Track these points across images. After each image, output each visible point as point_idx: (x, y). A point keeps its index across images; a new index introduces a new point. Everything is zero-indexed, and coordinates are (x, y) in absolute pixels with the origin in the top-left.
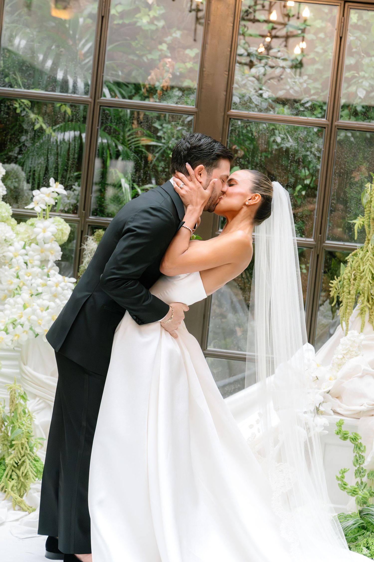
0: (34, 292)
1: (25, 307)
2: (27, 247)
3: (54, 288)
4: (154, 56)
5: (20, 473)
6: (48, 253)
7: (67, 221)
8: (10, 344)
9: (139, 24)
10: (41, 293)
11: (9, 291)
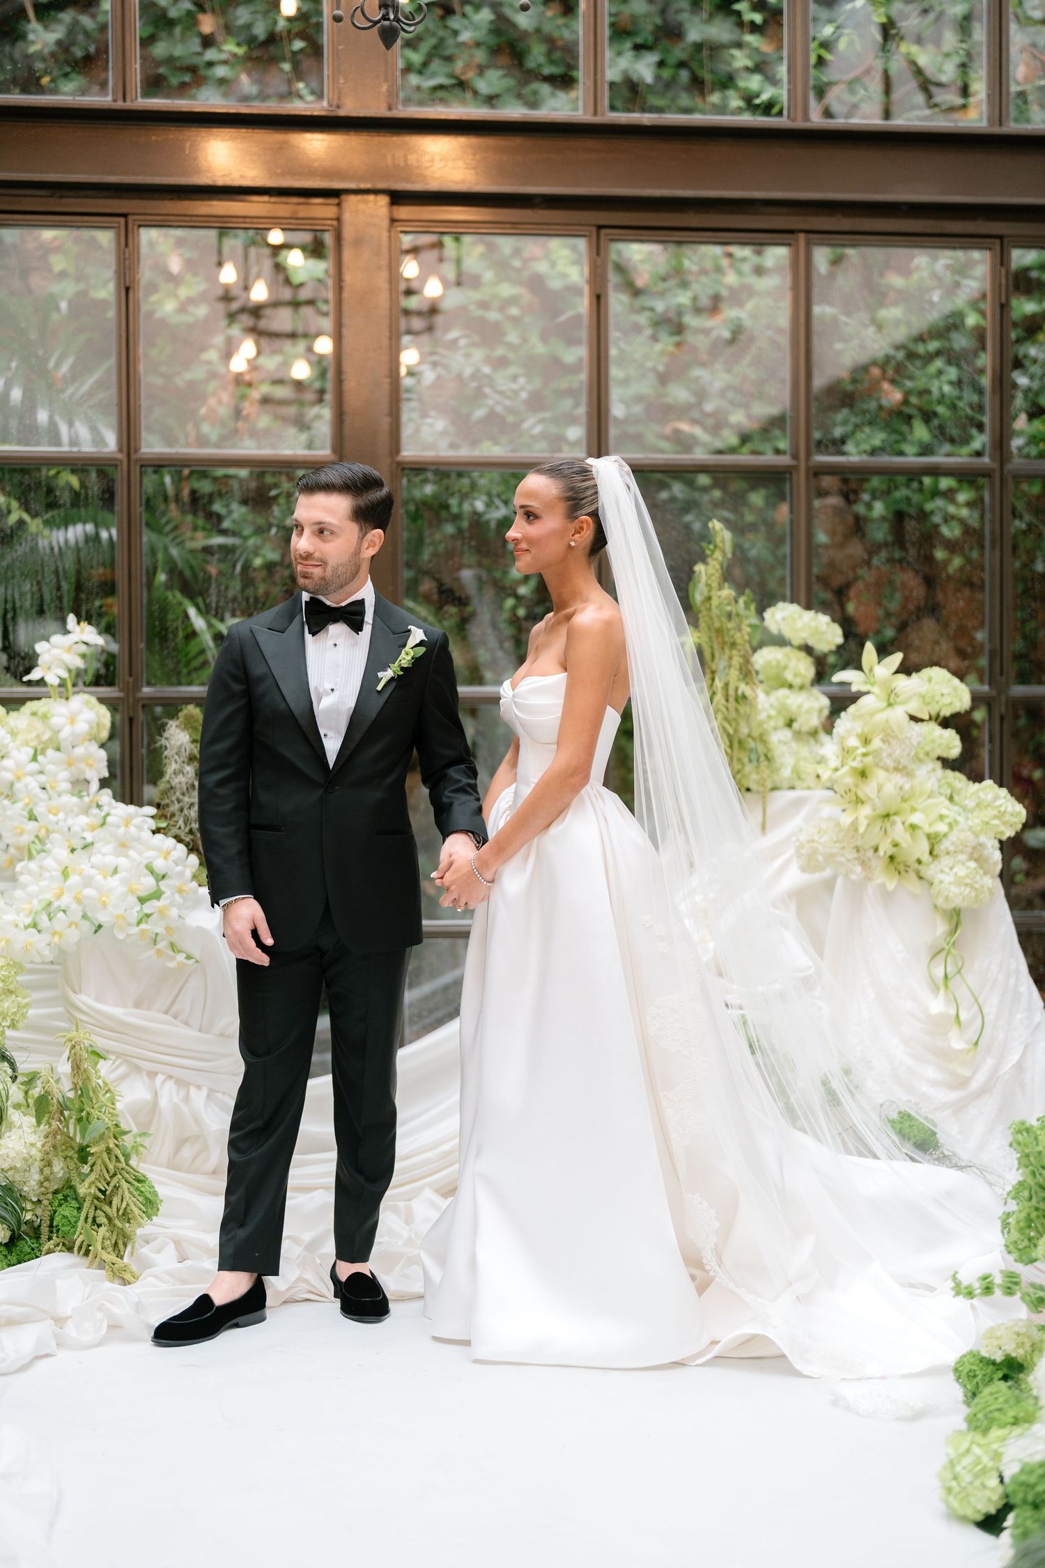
0: (77, 843)
1: (65, 874)
2: (40, 758)
3: (122, 830)
4: (197, 373)
5: (112, 1212)
6: (83, 766)
7: (102, 700)
8: (47, 952)
9: (158, 315)
10: (92, 844)
11: (19, 848)
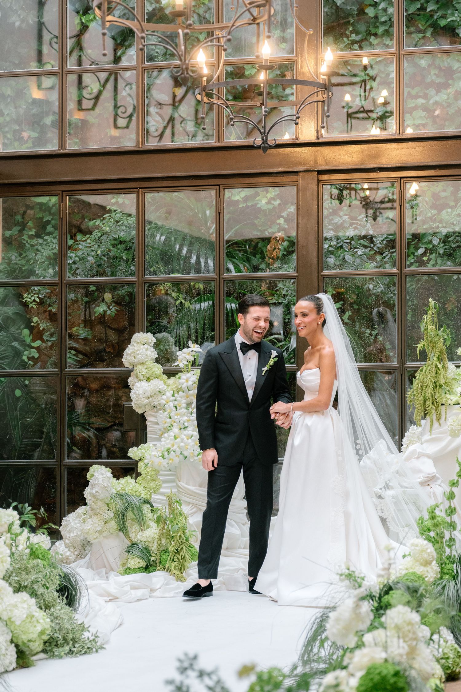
0: (182, 427)
1: (175, 438)
2: (176, 395)
4: (274, 229)
5: (180, 557)
8: (166, 466)
10: (187, 427)
11: (165, 429)
